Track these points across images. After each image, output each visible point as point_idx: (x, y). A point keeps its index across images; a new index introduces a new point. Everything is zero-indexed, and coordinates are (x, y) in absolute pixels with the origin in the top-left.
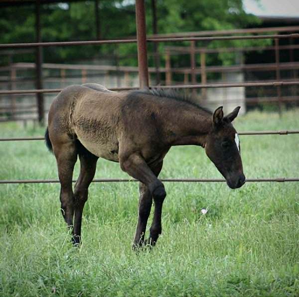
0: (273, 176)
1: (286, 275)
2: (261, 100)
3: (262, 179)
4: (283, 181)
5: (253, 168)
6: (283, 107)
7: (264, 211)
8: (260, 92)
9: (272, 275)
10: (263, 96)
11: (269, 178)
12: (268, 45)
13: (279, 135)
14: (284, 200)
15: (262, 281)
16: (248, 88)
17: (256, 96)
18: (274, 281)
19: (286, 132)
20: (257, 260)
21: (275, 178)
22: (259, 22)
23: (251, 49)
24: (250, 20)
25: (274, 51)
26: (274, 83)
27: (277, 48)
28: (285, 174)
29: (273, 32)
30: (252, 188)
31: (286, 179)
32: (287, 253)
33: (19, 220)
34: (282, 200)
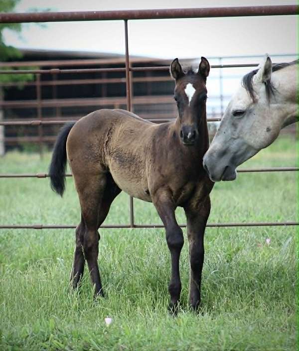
0: (31, 223)
1: (42, 330)
3: (18, 225)
4: (41, 228)
5: (10, 213)
6: (45, 147)
7: (19, 260)
8: (21, 131)
9: (25, 330)
10: (23, 135)
11: (26, 225)
12: (29, 81)
13: (36, 178)
14: (41, 249)
15: (14, 336)
16: (7, 127)
17: (15, 135)
18: (28, 336)
19: (44, 175)
20: (10, 313)
21: (33, 225)
22: (20, 55)
23: (11, 84)
24: (10, 53)
25: (35, 87)
26: (32, 122)
27: (38, 83)
28: (43, 221)
29: (35, 67)
30: (7, 236)
31: (44, 225)
32: (42, 306)
34: (39, 249)
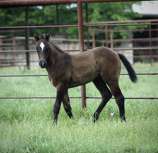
0: (148, 96)
1: (155, 147)
2: (141, 57)
3: (142, 97)
4: (153, 99)
5: (138, 92)
6: (153, 60)
7: (143, 114)
8: (141, 53)
9: (147, 147)
10: (142, 55)
11: (146, 97)
12: (145, 29)
13: (151, 75)
14: (153, 108)
15: (142, 150)
16: (135, 51)
17: (139, 55)
18: (148, 150)
19: (155, 74)
20: (139, 139)
21: (149, 97)
22: (141, 16)
23: (137, 30)
24: (136, 16)
25: (148, 32)
26: (149, 48)
27: (150, 30)
28: (154, 95)
29: (148, 22)
30: (137, 102)
31: (154, 97)
32: (155, 136)
33: (17, 117)
